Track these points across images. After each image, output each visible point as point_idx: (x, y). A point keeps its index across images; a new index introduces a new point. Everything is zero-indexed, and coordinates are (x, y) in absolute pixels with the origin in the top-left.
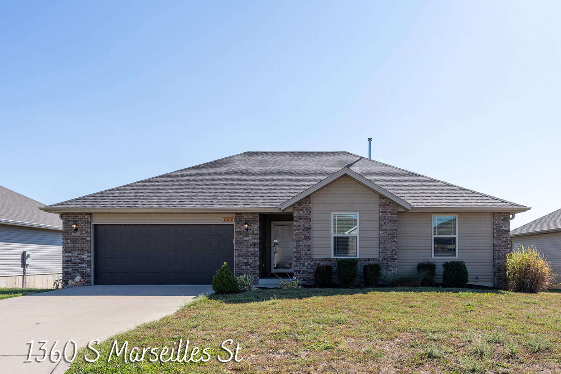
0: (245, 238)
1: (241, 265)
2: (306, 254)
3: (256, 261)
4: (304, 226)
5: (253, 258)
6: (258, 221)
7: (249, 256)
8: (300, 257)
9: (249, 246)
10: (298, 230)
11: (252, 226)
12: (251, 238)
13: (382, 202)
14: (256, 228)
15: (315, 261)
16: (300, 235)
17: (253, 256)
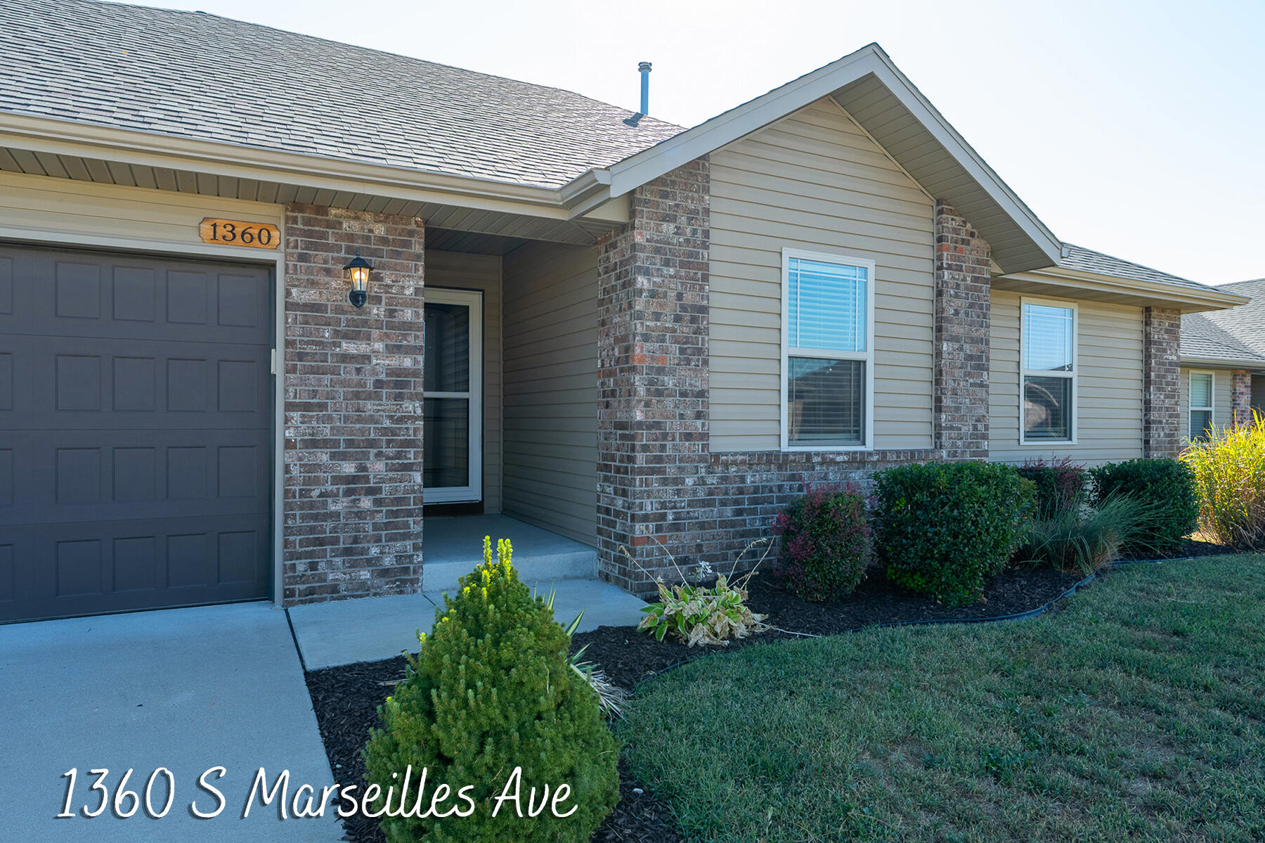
0: (344, 345)
1: (321, 495)
2: (688, 437)
3: (408, 467)
4: (680, 296)
5: (391, 451)
6: (418, 257)
7: (372, 444)
8: (663, 448)
9: (370, 387)
10: (657, 316)
11: (389, 282)
12: (379, 346)
13: (950, 226)
14: (409, 291)
15: (726, 465)
16: (663, 341)
17: (389, 442)
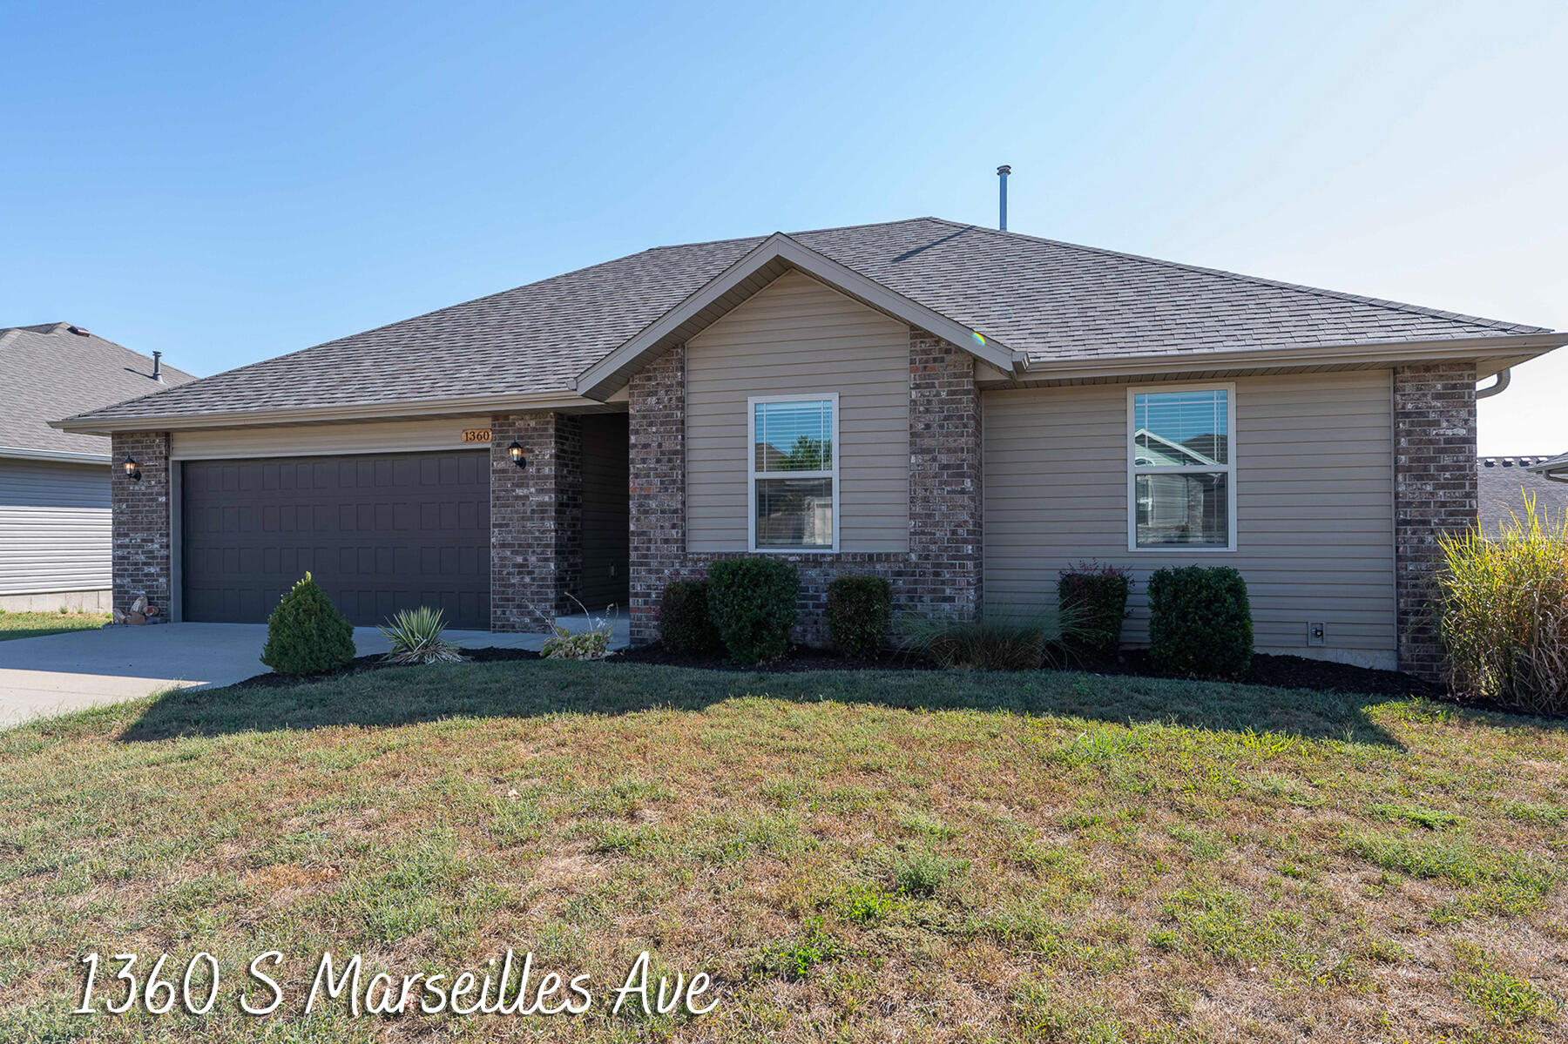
0: (517, 491)
1: (508, 574)
2: (666, 541)
3: (546, 560)
4: (660, 445)
5: (539, 550)
6: (551, 436)
7: (530, 546)
8: (649, 549)
9: (529, 514)
10: (644, 461)
11: (537, 453)
12: (533, 490)
14: (547, 457)
15: (696, 562)
16: (649, 477)
17: (538, 545)
